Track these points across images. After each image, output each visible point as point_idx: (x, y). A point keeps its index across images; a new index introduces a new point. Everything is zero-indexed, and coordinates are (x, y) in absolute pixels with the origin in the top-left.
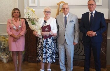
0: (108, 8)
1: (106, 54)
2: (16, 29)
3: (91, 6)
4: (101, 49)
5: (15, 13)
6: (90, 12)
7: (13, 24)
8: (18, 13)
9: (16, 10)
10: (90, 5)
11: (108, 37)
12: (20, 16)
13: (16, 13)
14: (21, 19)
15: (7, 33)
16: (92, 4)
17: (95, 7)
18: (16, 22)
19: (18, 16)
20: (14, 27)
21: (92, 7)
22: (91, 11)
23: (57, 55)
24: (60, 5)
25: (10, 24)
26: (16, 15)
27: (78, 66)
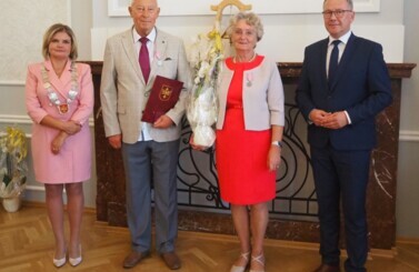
0: (404, 24)
1: (394, 196)
2: (58, 102)
3: (334, 17)
4: (376, 175)
5: (56, 41)
6: (332, 40)
7: (47, 85)
8: (66, 42)
9: (60, 30)
10: (331, 12)
11: (401, 132)
12: (72, 55)
13: (61, 44)
14: (76, 66)
15: (28, 117)
16: (338, 11)
17: (350, 22)
18: (59, 75)
19: (67, 54)
20: (53, 96)
21: (337, 22)
22: (333, 35)
23: (214, 197)
24: (224, 13)
25: (37, 81)
26: (60, 49)
27: (289, 239)
